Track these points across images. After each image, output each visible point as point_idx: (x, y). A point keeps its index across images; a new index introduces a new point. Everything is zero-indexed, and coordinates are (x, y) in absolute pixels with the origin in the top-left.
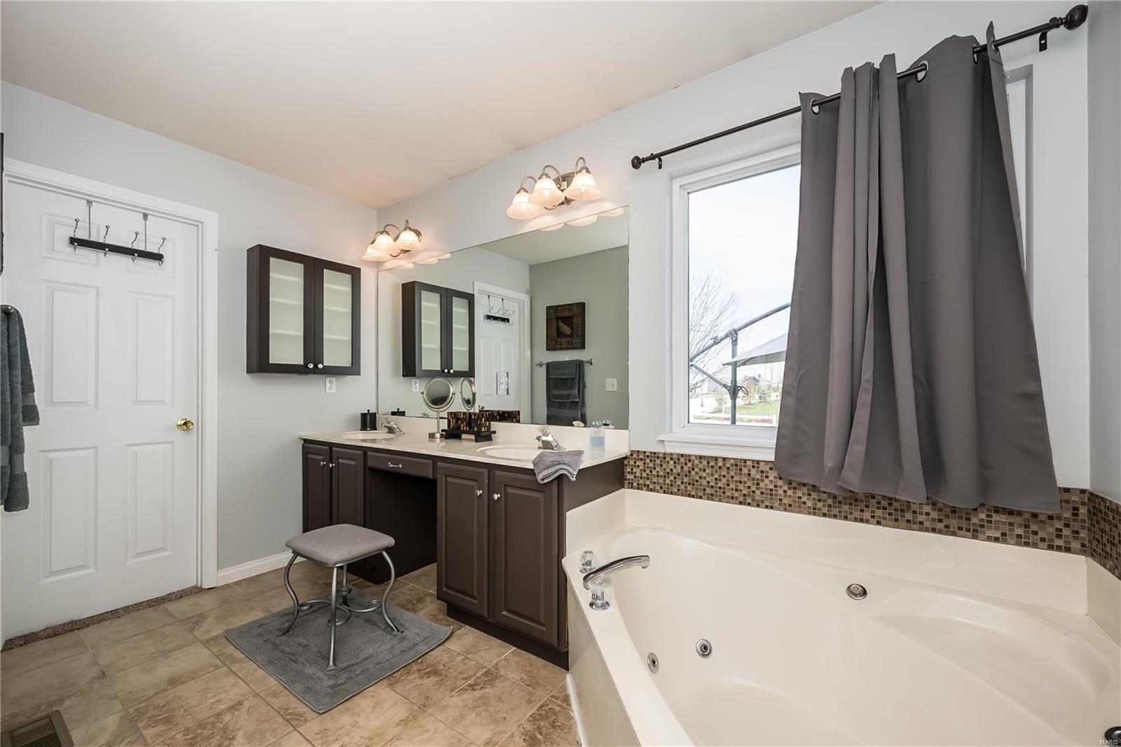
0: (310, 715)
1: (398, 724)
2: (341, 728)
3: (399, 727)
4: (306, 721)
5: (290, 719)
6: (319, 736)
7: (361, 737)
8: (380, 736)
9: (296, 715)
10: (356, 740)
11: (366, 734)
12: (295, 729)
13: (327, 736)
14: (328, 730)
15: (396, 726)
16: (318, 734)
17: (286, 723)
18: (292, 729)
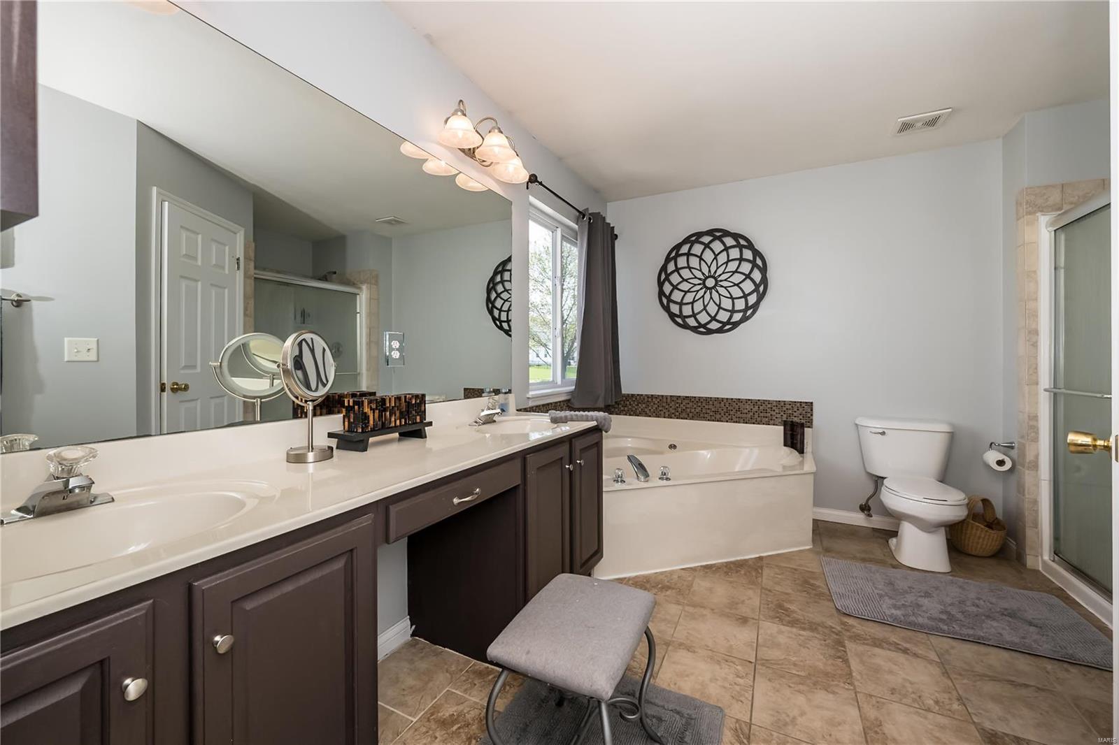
0: (730, 723)
1: (694, 652)
2: (725, 687)
3: (696, 650)
4: (738, 721)
5: (745, 738)
6: (742, 699)
7: (721, 668)
8: (712, 658)
9: (738, 736)
10: (727, 670)
11: (717, 667)
12: (750, 724)
13: (738, 692)
14: (732, 696)
15: (697, 652)
16: (741, 701)
17: (752, 737)
18: (753, 727)
